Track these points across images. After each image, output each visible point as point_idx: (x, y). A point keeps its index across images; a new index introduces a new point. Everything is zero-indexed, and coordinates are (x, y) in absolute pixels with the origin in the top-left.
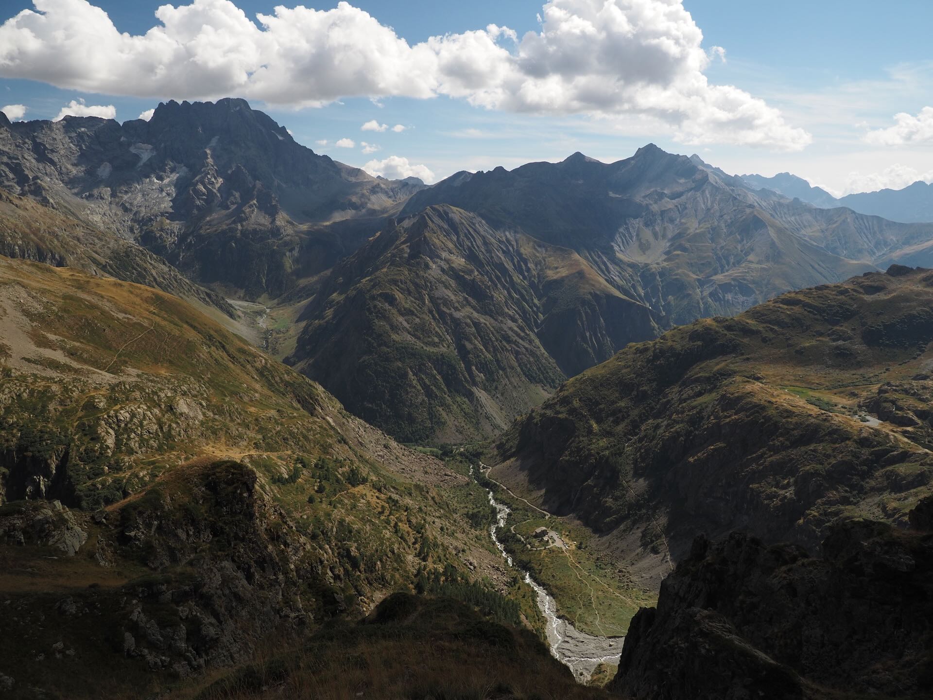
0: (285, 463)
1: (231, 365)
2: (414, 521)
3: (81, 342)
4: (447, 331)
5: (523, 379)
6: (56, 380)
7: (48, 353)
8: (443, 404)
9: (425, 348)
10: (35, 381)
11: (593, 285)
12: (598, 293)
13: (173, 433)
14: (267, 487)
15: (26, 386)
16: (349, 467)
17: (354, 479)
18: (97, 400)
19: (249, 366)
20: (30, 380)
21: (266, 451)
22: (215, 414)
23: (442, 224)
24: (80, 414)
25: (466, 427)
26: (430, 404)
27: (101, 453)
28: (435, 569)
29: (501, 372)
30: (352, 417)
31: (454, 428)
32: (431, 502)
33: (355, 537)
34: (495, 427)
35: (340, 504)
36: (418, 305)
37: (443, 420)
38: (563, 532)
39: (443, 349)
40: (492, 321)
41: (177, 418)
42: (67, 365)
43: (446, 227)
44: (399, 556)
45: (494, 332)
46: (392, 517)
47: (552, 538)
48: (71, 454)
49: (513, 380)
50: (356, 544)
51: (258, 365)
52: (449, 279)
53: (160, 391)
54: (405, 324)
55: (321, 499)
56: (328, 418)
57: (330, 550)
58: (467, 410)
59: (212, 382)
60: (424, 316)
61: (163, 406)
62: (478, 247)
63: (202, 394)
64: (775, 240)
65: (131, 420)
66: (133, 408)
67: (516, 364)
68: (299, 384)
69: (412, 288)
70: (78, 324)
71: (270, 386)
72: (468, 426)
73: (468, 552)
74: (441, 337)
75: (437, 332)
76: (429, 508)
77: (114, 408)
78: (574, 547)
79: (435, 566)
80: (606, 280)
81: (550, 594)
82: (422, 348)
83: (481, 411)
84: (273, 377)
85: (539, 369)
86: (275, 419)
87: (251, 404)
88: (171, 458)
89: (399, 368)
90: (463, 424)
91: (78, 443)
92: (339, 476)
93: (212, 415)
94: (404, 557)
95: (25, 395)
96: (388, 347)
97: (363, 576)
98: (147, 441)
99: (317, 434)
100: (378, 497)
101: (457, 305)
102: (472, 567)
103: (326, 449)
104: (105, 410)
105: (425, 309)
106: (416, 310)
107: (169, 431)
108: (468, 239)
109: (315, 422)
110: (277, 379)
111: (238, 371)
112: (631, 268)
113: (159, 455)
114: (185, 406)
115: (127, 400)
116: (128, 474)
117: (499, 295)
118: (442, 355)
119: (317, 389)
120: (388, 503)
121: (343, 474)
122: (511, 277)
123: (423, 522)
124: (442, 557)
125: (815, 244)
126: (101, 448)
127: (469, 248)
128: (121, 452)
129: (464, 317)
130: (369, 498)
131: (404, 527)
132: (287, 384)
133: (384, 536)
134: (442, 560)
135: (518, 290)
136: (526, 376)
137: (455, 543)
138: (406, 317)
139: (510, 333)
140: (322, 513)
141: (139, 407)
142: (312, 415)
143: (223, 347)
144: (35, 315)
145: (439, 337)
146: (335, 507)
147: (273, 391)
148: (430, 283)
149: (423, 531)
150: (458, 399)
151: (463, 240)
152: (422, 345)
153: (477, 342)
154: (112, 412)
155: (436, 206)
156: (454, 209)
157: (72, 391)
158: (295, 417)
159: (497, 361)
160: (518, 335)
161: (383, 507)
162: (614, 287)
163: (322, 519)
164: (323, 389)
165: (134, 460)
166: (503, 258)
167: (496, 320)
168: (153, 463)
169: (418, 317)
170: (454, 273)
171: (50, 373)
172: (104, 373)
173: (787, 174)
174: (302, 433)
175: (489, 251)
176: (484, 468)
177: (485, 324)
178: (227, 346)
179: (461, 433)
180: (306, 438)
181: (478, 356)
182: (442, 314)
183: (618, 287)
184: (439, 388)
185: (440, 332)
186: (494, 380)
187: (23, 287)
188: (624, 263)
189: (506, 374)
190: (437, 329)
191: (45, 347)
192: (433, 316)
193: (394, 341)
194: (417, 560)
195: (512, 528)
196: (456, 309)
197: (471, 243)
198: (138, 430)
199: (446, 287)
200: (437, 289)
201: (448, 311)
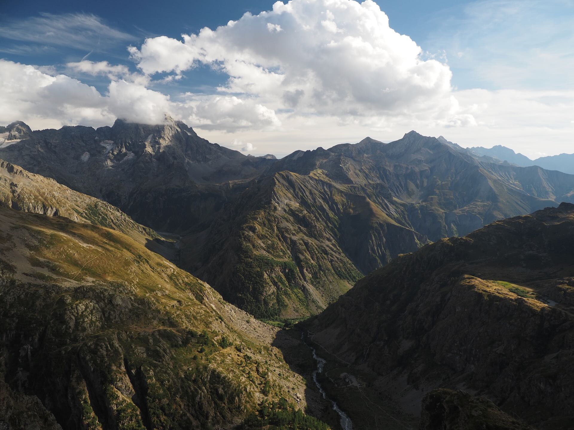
0: (181, 334)
1: (152, 274)
2: (261, 370)
3: (60, 262)
4: (288, 248)
5: (336, 277)
6: (42, 286)
7: (39, 270)
8: (286, 294)
9: (274, 259)
10: (29, 287)
11: (378, 218)
12: (382, 222)
13: (111, 317)
14: (168, 351)
15: (24, 290)
16: (222, 336)
17: (224, 343)
18: (65, 298)
19: (163, 274)
20: (26, 287)
21: (170, 327)
22: (139, 305)
23: (285, 183)
24: (55, 307)
25: (300, 308)
26: (278, 294)
27: (66, 331)
28: (273, 402)
29: (322, 273)
30: (227, 303)
31: (293, 309)
32: (274, 357)
33: (222, 381)
34: (318, 307)
35: (213, 360)
36: (270, 233)
37: (286, 304)
38: (358, 376)
39: (286, 260)
40: (316, 241)
41: (115, 308)
42: (50, 277)
43: (287, 184)
44: (250, 393)
45: (317, 248)
46: (247, 368)
47: (351, 380)
48: (47, 332)
49: (329, 278)
50: (222, 386)
51: (169, 272)
52: (289, 216)
53: (105, 291)
54: (262, 244)
55: (201, 357)
56: (212, 305)
57: (205, 391)
58: (301, 297)
59: (139, 284)
60: (274, 239)
61: (106, 301)
62: (307, 196)
63: (132, 292)
64: (493, 187)
65: (86, 310)
66: (87, 302)
67: (331, 268)
68: (194, 284)
69: (266, 222)
70: (58, 251)
71: (176, 285)
72: (302, 308)
73: (296, 390)
74: (284, 252)
75: (281, 249)
76: (272, 362)
77: (76, 303)
78: (365, 386)
79: (273, 400)
80: (387, 214)
81: (349, 416)
82: (273, 259)
83: (309, 298)
84: (178, 280)
85: (346, 270)
86: (176, 306)
87: (162, 297)
88: (108, 333)
89: (258, 271)
90: (298, 306)
91: (52, 325)
92: (215, 342)
93: (137, 305)
94: (253, 394)
95: (23, 296)
96: (251, 259)
97: (226, 407)
98: (95, 322)
99: (202, 315)
100: (238, 355)
101: (294, 232)
102: (298, 400)
103: (207, 324)
104: (70, 304)
105: (275, 235)
106: (269, 235)
107: (109, 316)
108: (301, 191)
109: (202, 308)
110: (181, 281)
111: (156, 277)
112: (402, 206)
113: (102, 331)
114: (120, 300)
115: (84, 297)
116: (81, 344)
117: (320, 225)
118: (285, 263)
119: (205, 287)
120: (245, 359)
121: (217, 341)
122: (327, 214)
123: (266, 371)
124: (278, 393)
125: (518, 189)
126: (66, 328)
127: (302, 198)
128: (78, 330)
129: (299, 239)
130: (233, 356)
131: (254, 374)
132: (186, 284)
133: (241, 380)
134: (278, 395)
135: (332, 221)
136: (337, 275)
137: (288, 384)
138: (263, 241)
139: (327, 249)
140: (201, 367)
141: (91, 302)
142: (201, 302)
143: (148, 262)
144: (33, 246)
145: (283, 252)
146: (210, 362)
147: (177, 289)
148: (278, 219)
149: (266, 376)
150: (295, 290)
151: (298, 192)
152: (273, 257)
153: (307, 255)
154: (74, 305)
155: (281, 172)
156: (292, 173)
157: (51, 293)
158: (189, 305)
159: (320, 266)
160: (332, 250)
161: (241, 361)
162: (392, 218)
163: (201, 370)
164: (210, 287)
165: (86, 335)
166: (322, 202)
167: (319, 241)
168: (97, 336)
169: (270, 240)
170: (292, 212)
171: (39, 282)
172: (72, 281)
173: (500, 146)
174: (193, 315)
175: (314, 199)
176: (310, 334)
177: (312, 243)
178: (150, 262)
179: (297, 312)
180: (195, 318)
181: (307, 263)
182: (285, 238)
183: (394, 219)
184: (283, 283)
185: (283, 248)
186: (317, 278)
187: (27, 230)
188: (398, 204)
189: (325, 273)
190: (282, 247)
191: (37, 266)
192: (279, 239)
193: (255, 255)
194: (262, 396)
195: (326, 374)
196: (294, 234)
197: (303, 193)
198: (89, 316)
199: (287, 221)
200: (281, 222)
201: (289, 236)
